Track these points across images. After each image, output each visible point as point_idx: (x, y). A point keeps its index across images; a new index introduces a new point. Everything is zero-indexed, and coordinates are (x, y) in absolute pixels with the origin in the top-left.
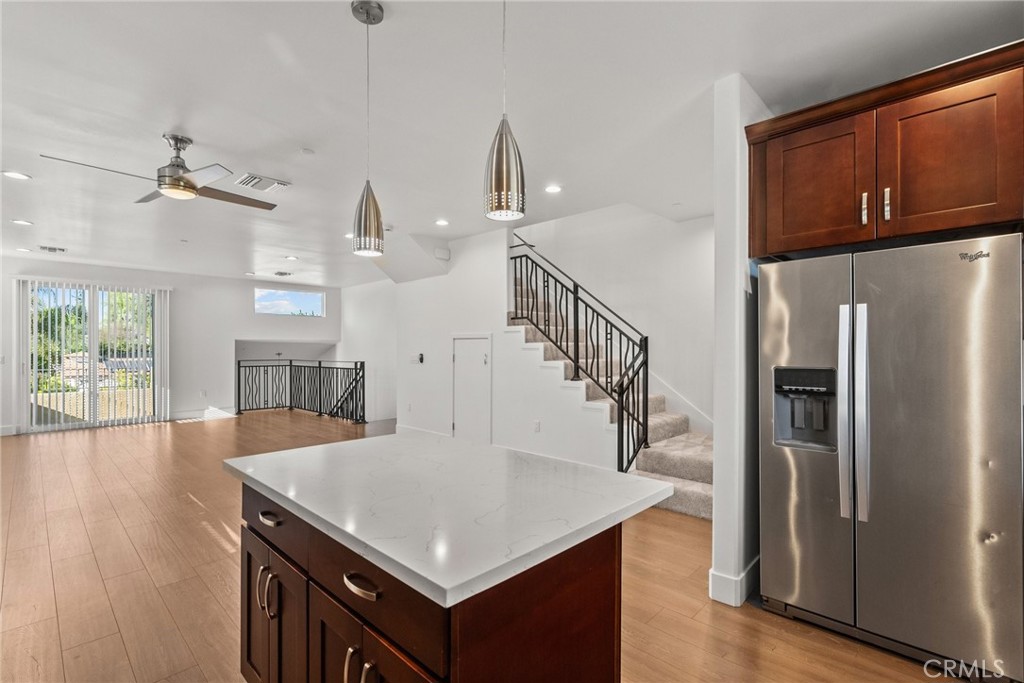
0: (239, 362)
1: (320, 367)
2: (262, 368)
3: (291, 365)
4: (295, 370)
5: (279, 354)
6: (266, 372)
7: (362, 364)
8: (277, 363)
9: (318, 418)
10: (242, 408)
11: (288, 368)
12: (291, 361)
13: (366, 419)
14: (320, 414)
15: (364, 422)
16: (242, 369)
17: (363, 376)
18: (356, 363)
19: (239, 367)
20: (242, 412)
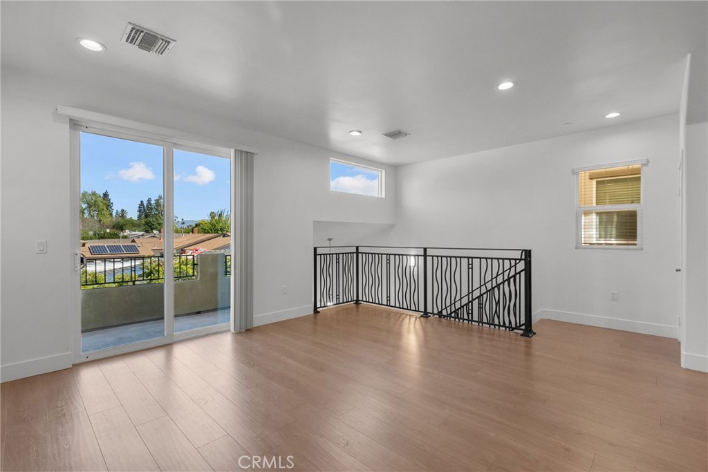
0: (316, 249)
3: (358, 252)
5: (330, 240)
6: (338, 259)
12: (357, 248)
14: (426, 315)
16: (318, 257)
19: (315, 255)
20: (318, 310)
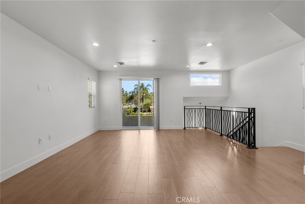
0: (185, 107)
1: (221, 110)
2: (194, 110)
3: (206, 109)
4: (208, 111)
5: (200, 103)
6: (195, 111)
7: (254, 109)
8: (199, 107)
9: (220, 137)
10: (186, 126)
11: (204, 110)
12: (206, 107)
13: (257, 146)
14: (222, 135)
15: (254, 147)
16: (186, 110)
17: (254, 117)
18: (249, 109)
19: (185, 109)
20: (186, 128)
